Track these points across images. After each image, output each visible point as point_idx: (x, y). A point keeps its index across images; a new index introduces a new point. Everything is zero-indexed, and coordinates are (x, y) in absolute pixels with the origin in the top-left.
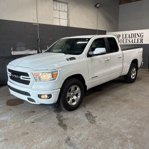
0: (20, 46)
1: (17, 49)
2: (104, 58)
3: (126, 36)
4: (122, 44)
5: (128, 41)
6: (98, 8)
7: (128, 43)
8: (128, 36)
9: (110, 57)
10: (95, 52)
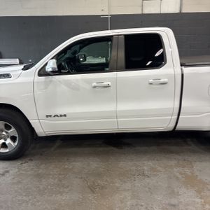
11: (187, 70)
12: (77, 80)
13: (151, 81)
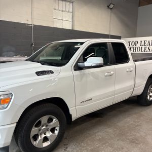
0: (8, 51)
1: (4, 54)
2: (103, 72)
3: (144, 43)
4: (140, 52)
5: (147, 49)
6: (111, 9)
7: (147, 51)
8: (147, 43)
9: (114, 70)
10: (86, 64)
11: (137, 63)
12: (98, 72)
13: (128, 70)
